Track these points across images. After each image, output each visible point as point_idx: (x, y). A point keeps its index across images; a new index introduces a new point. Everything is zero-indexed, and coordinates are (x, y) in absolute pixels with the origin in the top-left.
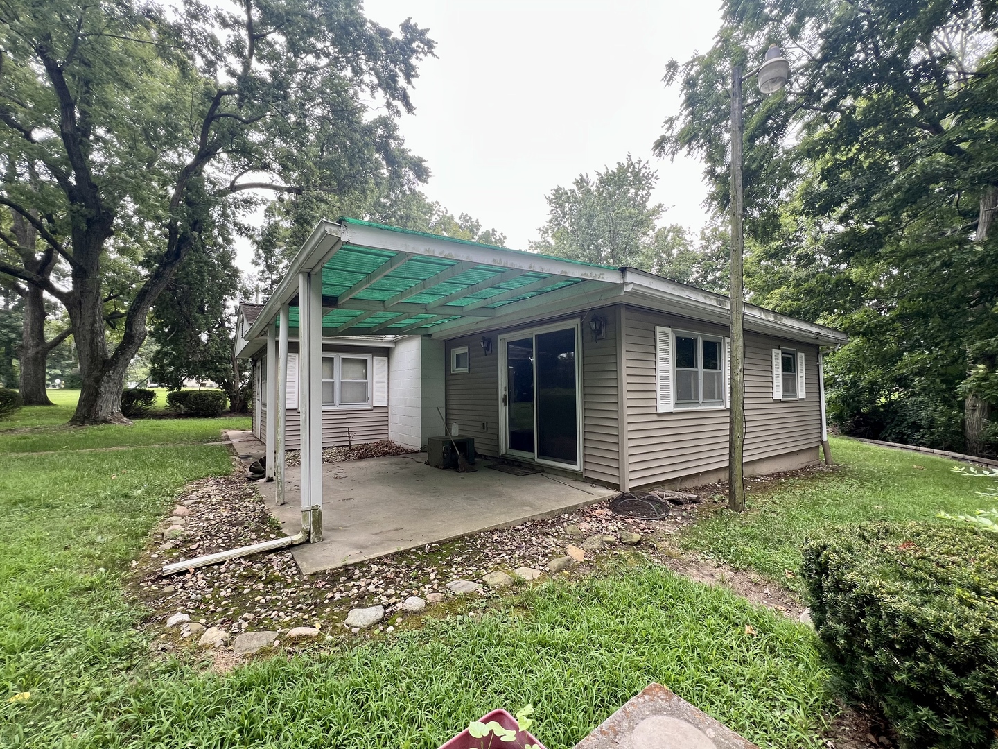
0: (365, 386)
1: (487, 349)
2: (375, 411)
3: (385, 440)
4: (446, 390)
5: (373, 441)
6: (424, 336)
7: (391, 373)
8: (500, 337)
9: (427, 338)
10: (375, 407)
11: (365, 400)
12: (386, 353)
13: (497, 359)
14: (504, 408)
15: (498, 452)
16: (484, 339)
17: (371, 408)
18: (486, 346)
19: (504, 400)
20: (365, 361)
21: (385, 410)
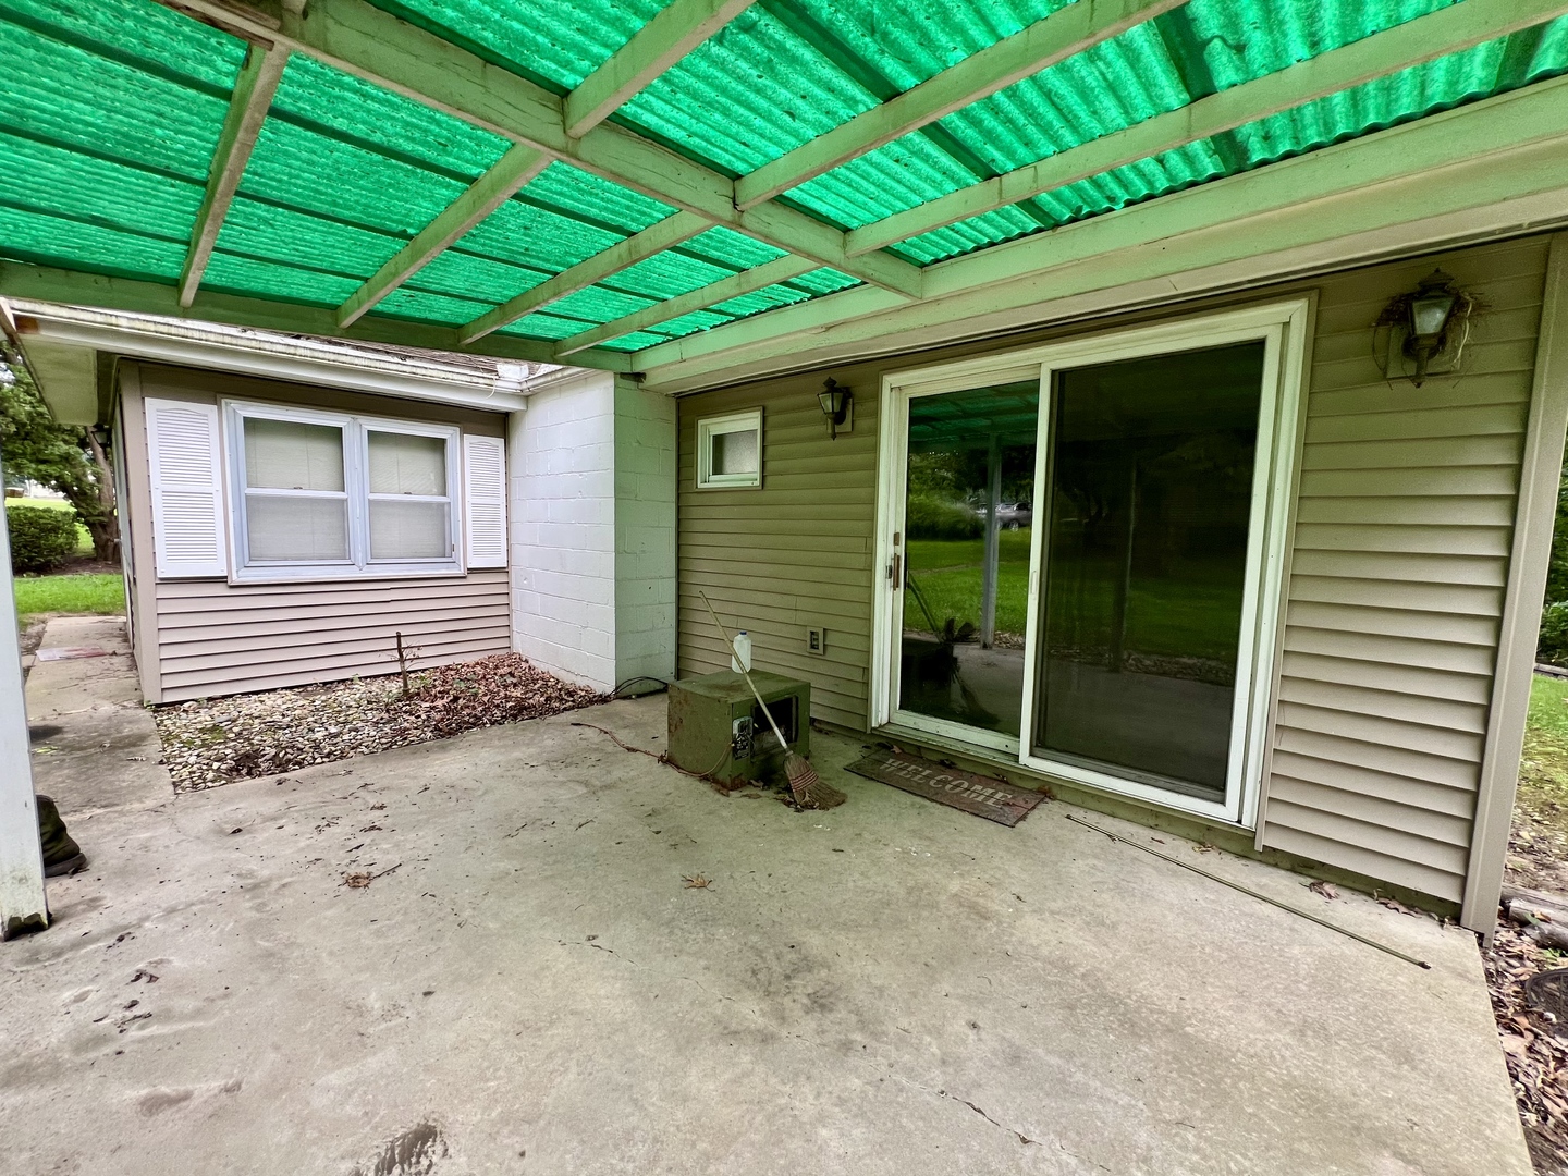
0: (441, 514)
1: (838, 418)
2: (473, 579)
3: (503, 652)
4: (679, 534)
5: (471, 659)
6: (623, 375)
7: (515, 482)
8: (890, 380)
9: (631, 384)
10: (472, 571)
11: (445, 551)
12: (499, 424)
13: (874, 449)
14: (890, 593)
15: (866, 717)
16: (831, 387)
17: (461, 571)
18: (837, 409)
19: (892, 572)
20: (442, 442)
21: (501, 578)
